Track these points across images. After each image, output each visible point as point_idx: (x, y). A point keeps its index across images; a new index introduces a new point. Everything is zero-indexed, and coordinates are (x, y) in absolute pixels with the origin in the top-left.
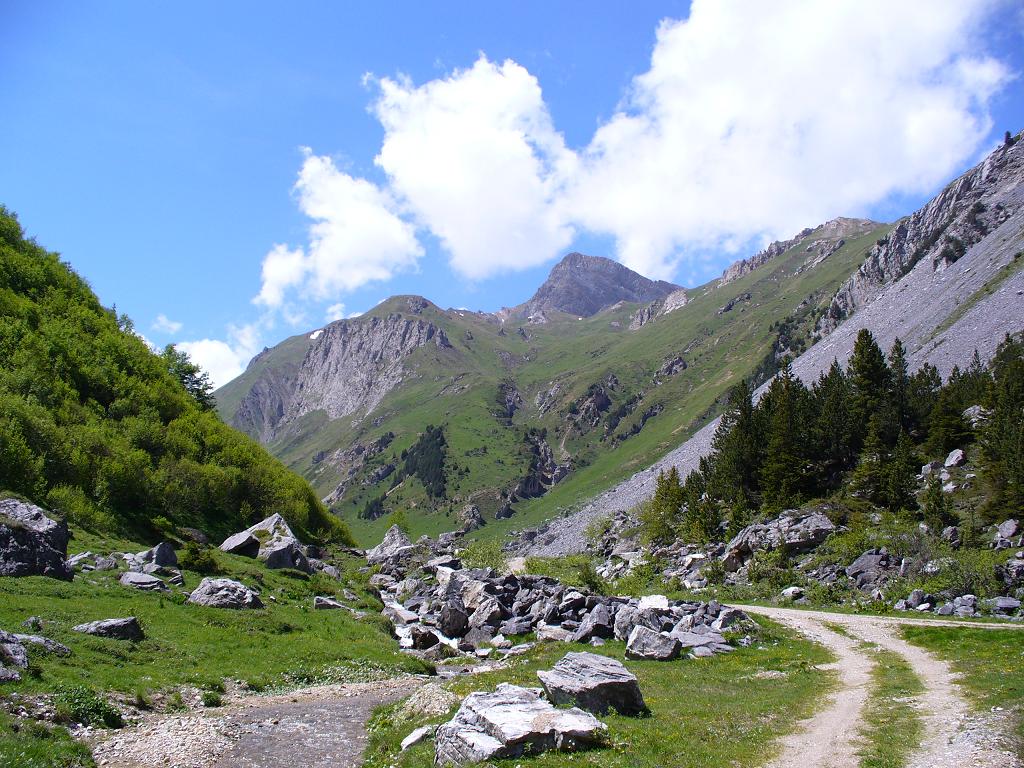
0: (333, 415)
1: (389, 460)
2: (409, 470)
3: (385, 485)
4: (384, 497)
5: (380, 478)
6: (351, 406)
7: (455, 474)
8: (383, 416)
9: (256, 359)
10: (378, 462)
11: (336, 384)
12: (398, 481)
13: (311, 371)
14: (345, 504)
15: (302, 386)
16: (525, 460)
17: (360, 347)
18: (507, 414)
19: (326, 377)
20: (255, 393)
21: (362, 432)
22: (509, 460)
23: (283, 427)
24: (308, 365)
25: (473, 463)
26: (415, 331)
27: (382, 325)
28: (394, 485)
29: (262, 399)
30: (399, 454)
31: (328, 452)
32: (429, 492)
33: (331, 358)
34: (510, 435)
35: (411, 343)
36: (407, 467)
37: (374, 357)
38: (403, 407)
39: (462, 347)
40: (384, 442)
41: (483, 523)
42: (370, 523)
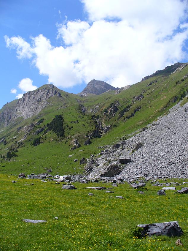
0: (25, 118)
1: (43, 126)
2: (50, 129)
3: (41, 135)
4: (40, 138)
5: (39, 132)
6: (31, 115)
7: (68, 129)
8: (41, 115)
9: (5, 106)
10: (38, 127)
11: (26, 109)
12: (45, 133)
13: (19, 106)
14: (26, 141)
15: (16, 110)
16: (93, 125)
17: (34, 98)
18: (84, 113)
19: (23, 108)
20: (3, 113)
21: (33, 120)
22: (87, 125)
23: (10, 122)
24: (18, 104)
25: (74, 125)
26: (51, 92)
27: (41, 91)
28: (44, 134)
29: (5, 115)
30: (46, 125)
31: (23, 127)
32: (58, 135)
33: (25, 102)
34: (85, 117)
35: (50, 95)
36: (49, 128)
37: (38, 100)
38: (47, 113)
39: (65, 98)
40: (41, 121)
41: (80, 146)
42: (35, 147)
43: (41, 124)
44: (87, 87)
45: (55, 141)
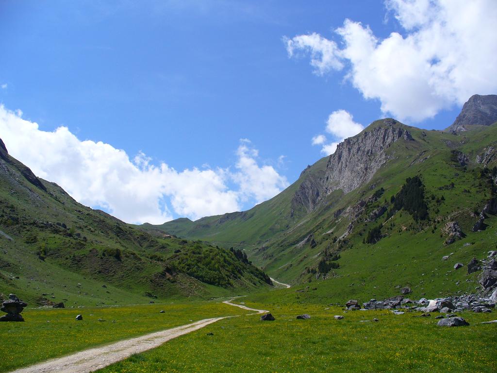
0: (346, 191)
1: (383, 204)
2: (398, 207)
3: (381, 221)
4: (381, 226)
5: (377, 216)
6: (356, 184)
7: (434, 202)
8: (376, 182)
9: (304, 172)
10: (375, 207)
11: (347, 173)
12: (389, 216)
13: (332, 169)
14: (354, 236)
15: (327, 178)
16: (486, 189)
17: (359, 149)
18: (463, 166)
19: (340, 171)
20: (303, 188)
21: (363, 194)
22: (473, 190)
23: (319, 203)
24: (330, 166)
25: (446, 193)
26: (391, 134)
27: (370, 134)
28: (388, 218)
29: (307, 191)
30: (389, 200)
31: (344, 209)
32: (415, 218)
33: (343, 160)
34: (468, 175)
35: (389, 141)
36: (396, 205)
37: (368, 153)
38: (388, 176)
39: (420, 141)
40: (378, 194)
41: (463, 235)
42: (372, 246)
43: (379, 199)
44: (463, 112)
45: (411, 231)
